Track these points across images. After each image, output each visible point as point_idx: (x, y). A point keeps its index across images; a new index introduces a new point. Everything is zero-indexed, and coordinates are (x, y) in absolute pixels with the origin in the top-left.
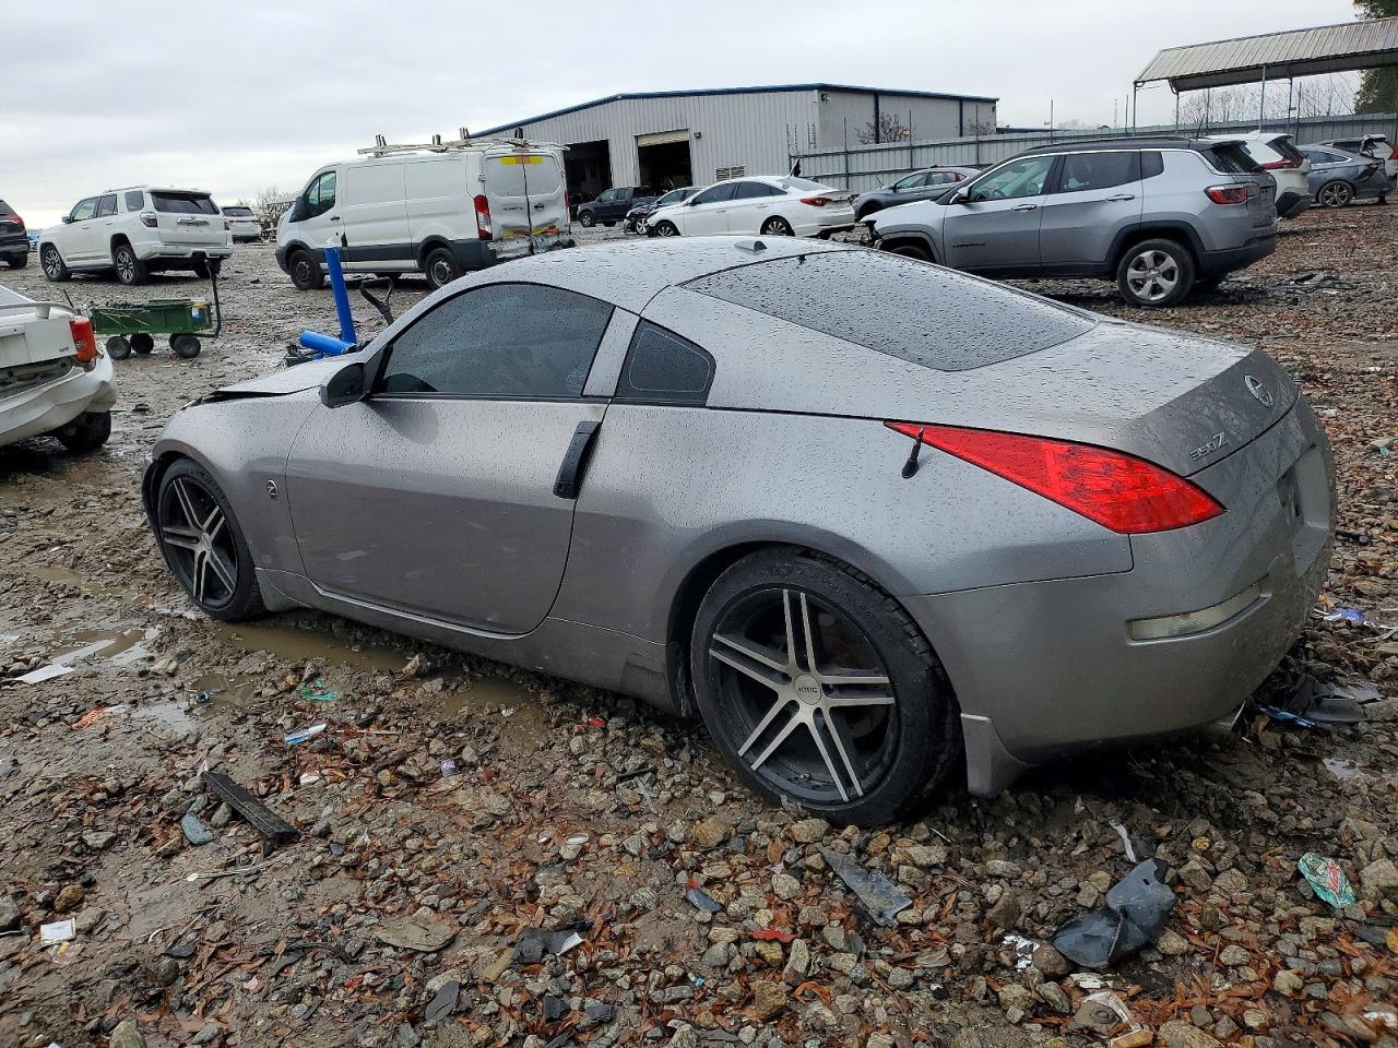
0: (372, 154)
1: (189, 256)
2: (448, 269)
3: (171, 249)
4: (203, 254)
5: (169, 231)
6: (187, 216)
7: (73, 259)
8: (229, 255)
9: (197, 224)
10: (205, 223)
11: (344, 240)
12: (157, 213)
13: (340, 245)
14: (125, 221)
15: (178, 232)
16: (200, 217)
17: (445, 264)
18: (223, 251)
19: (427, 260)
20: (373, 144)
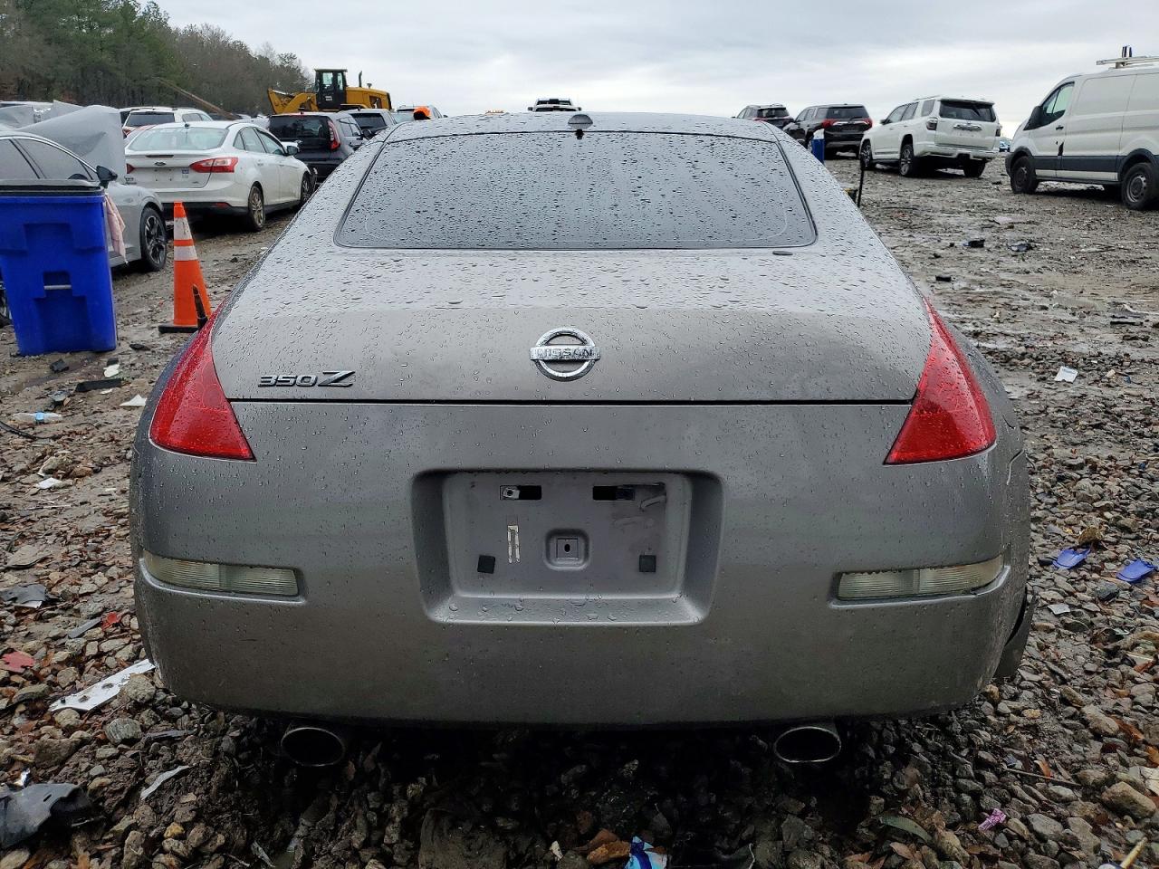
0: (1114, 65)
1: (954, 156)
2: (1144, 184)
3: (942, 150)
4: (968, 155)
5: (944, 134)
6: (963, 123)
7: (879, 153)
8: (991, 159)
9: (971, 130)
10: (979, 129)
11: (1061, 149)
12: (940, 119)
13: (1056, 153)
14: (916, 125)
15: (953, 135)
16: (975, 123)
17: (1143, 179)
18: (989, 155)
19: (1128, 173)
20: (1118, 55)
